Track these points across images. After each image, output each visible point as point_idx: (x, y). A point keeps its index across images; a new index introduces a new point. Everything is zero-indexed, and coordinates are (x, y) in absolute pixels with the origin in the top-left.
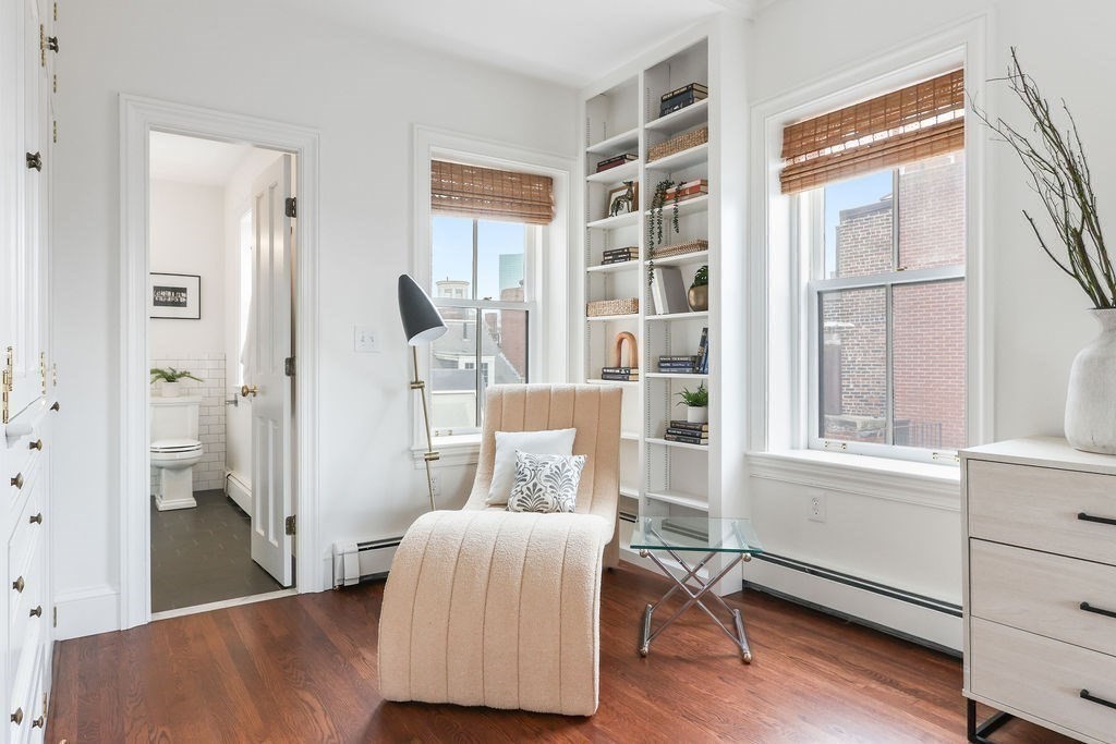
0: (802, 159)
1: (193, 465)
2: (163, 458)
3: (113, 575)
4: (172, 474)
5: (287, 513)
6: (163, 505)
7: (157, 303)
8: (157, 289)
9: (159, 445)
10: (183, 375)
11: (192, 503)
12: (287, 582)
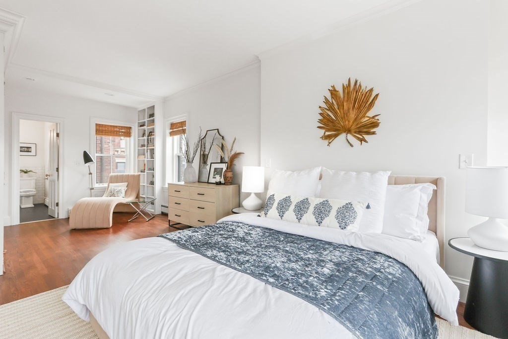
0: (175, 130)
1: (33, 196)
2: (23, 194)
3: (10, 213)
4: (26, 198)
5: (56, 202)
6: (22, 207)
7: (21, 151)
8: (21, 147)
9: (22, 190)
10: (30, 171)
11: (33, 206)
12: (56, 217)
